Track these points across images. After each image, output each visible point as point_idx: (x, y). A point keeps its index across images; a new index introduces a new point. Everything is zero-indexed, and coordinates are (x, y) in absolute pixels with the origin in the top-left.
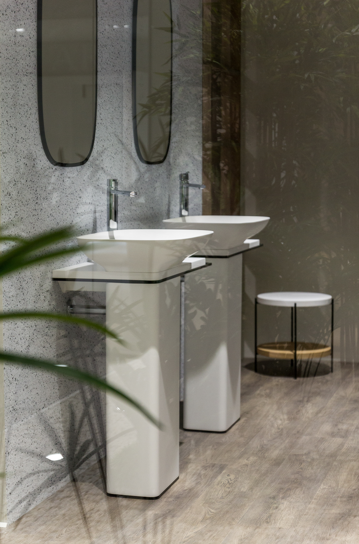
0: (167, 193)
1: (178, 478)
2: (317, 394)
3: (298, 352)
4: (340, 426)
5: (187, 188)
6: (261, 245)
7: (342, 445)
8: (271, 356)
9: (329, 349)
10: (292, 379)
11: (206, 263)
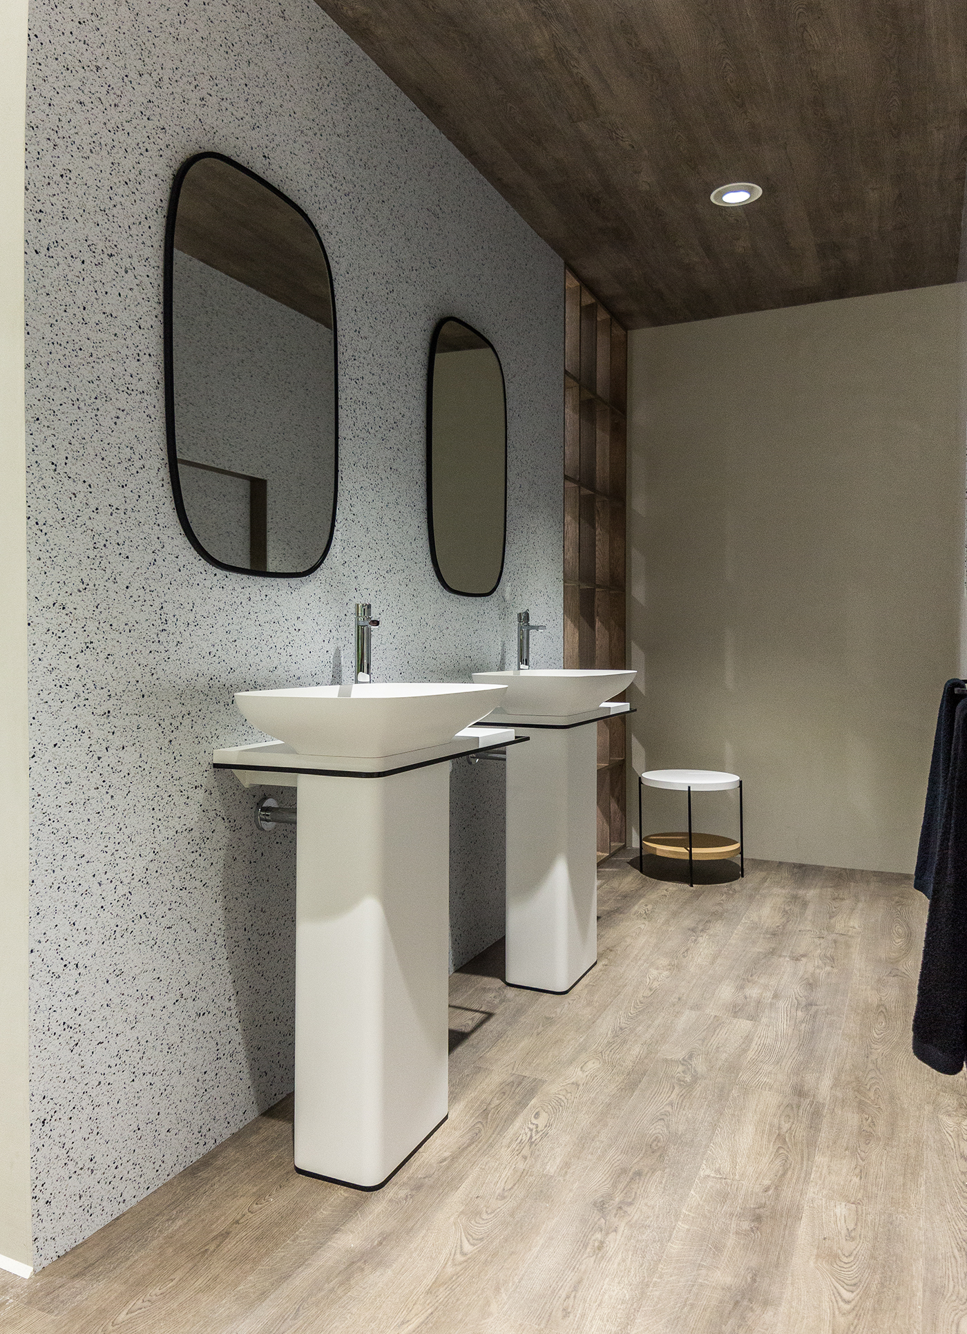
0: (500, 639)
1: (446, 1118)
2: (717, 916)
3: (694, 850)
4: (748, 992)
5: (528, 631)
6: (632, 711)
7: (748, 1039)
8: (658, 853)
9: (737, 846)
10: (686, 886)
11: (516, 737)
